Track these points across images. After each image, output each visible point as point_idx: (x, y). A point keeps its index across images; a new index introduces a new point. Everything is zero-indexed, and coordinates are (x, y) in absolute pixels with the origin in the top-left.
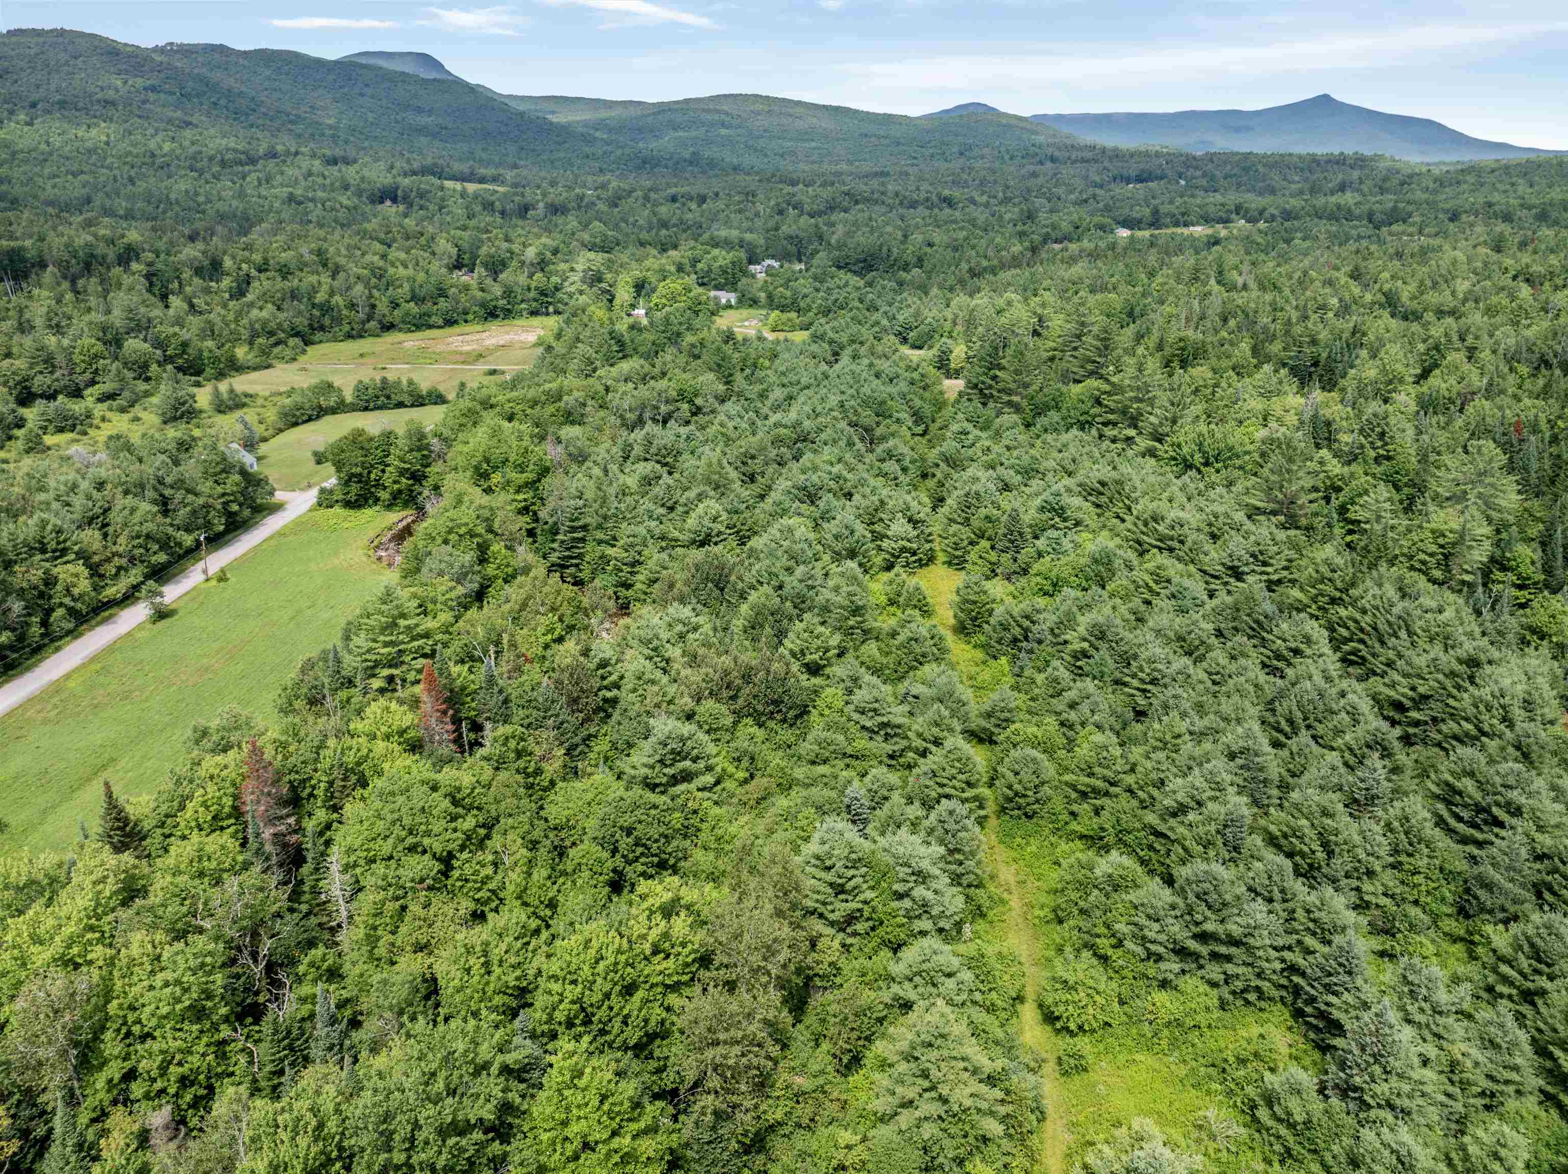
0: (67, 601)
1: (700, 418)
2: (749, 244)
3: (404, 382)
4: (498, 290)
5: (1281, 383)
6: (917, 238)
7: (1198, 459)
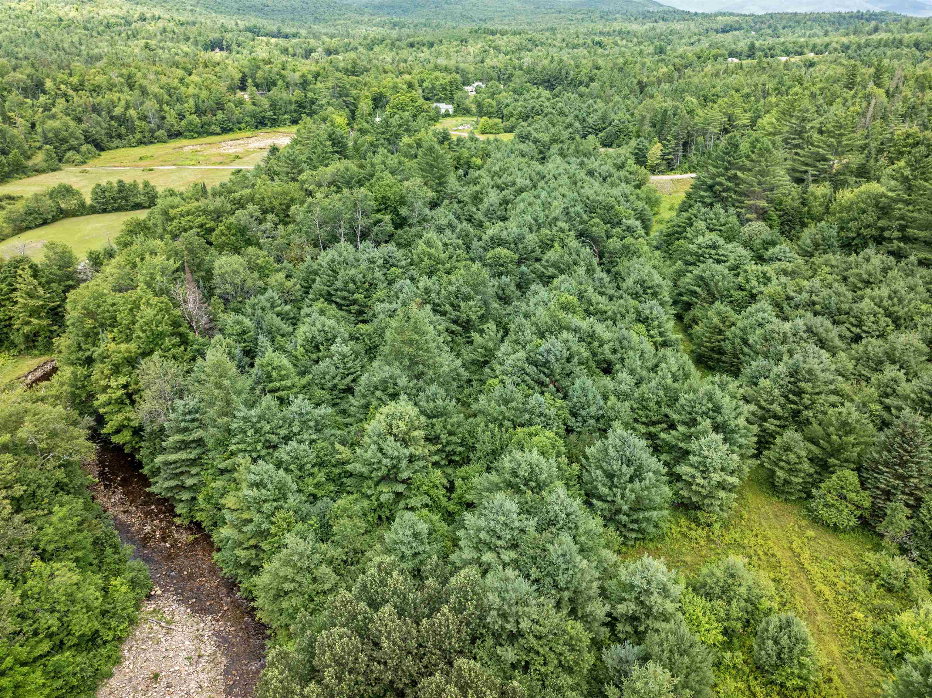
3: (141, 186)
4: (266, 103)
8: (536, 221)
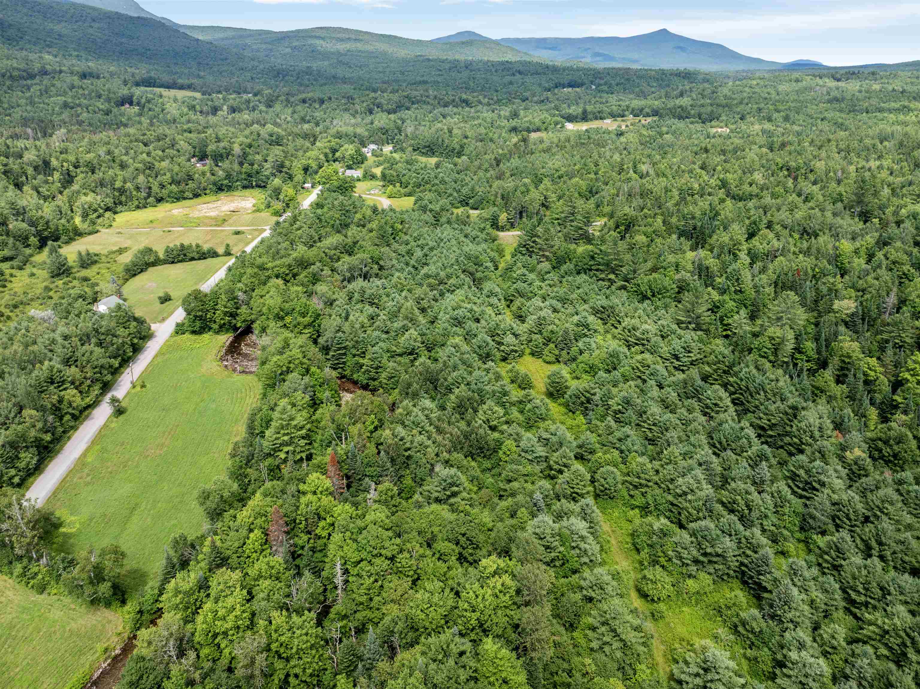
0: (70, 410)
1: (385, 273)
4: (222, 174)
5: (681, 244)
7: (649, 294)
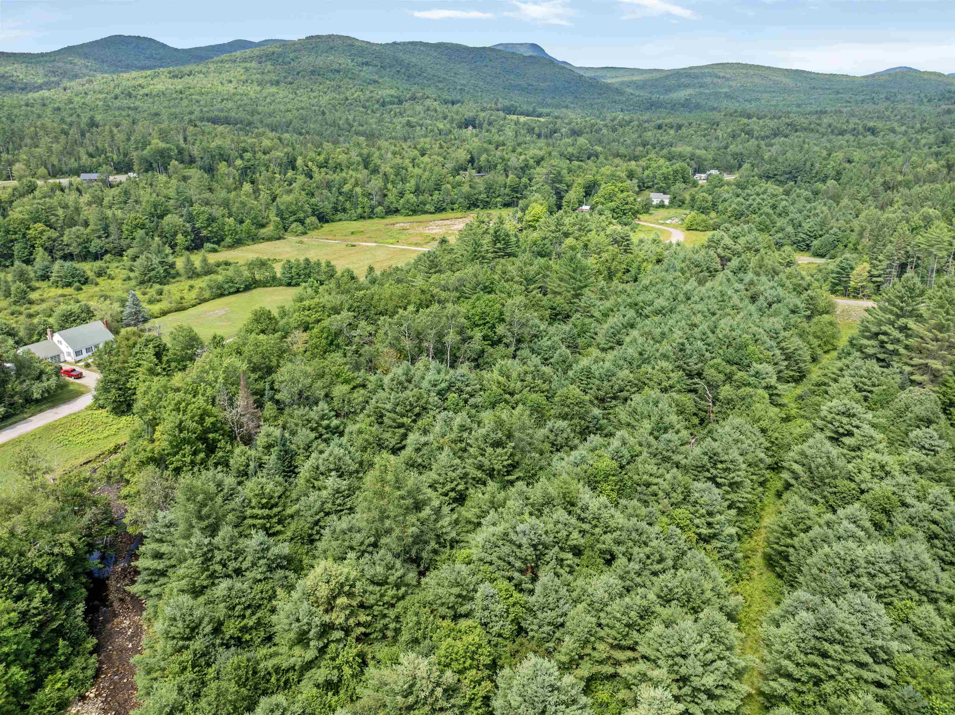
2: (699, 157)
3: (323, 265)
4: (482, 187)
6: (839, 155)
8: (641, 354)
